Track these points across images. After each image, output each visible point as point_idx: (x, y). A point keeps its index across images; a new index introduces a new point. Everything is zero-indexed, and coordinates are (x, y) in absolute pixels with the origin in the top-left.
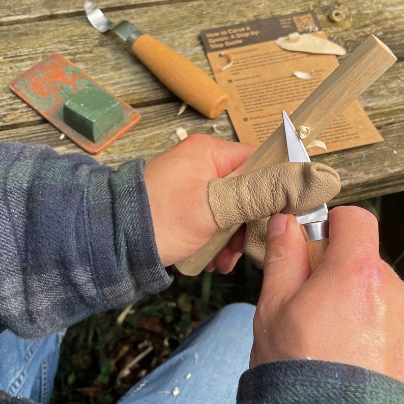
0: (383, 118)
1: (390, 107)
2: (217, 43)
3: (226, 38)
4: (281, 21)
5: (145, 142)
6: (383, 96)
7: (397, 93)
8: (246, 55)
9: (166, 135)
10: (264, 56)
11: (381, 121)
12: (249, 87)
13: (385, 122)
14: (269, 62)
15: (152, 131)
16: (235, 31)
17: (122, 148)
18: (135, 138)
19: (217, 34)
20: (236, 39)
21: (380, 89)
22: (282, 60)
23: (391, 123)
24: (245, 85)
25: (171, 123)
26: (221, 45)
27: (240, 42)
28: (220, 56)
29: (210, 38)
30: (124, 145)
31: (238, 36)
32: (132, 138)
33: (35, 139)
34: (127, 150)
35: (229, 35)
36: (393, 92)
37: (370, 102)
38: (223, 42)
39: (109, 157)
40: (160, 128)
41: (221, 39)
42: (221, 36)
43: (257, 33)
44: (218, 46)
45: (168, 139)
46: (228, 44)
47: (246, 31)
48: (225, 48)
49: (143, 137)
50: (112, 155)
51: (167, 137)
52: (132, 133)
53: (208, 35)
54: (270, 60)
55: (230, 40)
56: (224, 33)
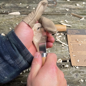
8: (75, 37)
16: (74, 31)
20: (74, 33)
26: (71, 33)
27: (75, 33)
28: (70, 36)
31: (75, 32)
41: (71, 32)
42: (71, 31)
43: (79, 32)
46: (72, 33)
47: (77, 31)
48: (71, 34)
53: (68, 30)
54: (81, 39)
55: (73, 33)
56: (72, 30)
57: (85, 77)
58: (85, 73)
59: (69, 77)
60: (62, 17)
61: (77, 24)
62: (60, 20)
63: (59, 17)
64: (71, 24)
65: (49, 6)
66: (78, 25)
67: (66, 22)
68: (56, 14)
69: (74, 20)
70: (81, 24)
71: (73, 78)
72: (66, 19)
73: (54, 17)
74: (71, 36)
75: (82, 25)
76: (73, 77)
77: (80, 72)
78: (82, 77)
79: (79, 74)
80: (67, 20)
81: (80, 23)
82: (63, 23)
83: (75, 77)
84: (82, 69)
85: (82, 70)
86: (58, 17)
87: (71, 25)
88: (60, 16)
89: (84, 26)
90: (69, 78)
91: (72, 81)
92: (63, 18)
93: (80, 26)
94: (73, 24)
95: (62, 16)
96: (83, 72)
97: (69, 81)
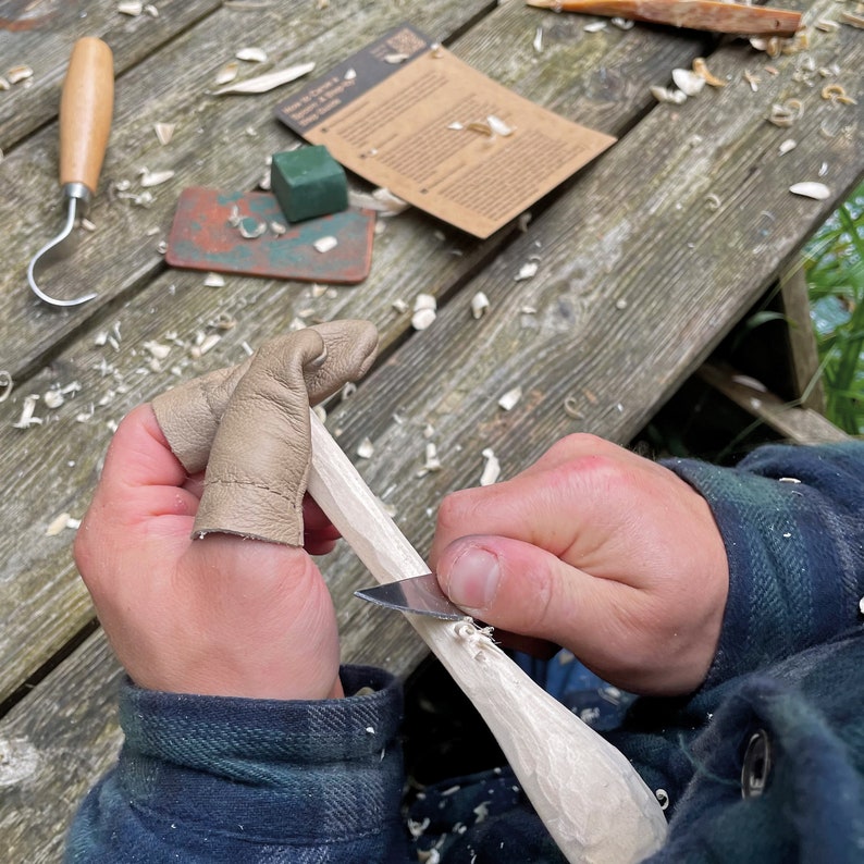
0: (749, 153)
1: (744, 134)
2: (307, 116)
3: (314, 105)
4: (373, 52)
5: (496, 350)
6: (724, 123)
7: (737, 110)
8: (357, 117)
9: (513, 324)
10: (384, 108)
11: (749, 158)
12: (394, 153)
13: (755, 157)
14: (396, 113)
15: (491, 331)
16: (319, 91)
17: (475, 374)
18: (479, 352)
19: (298, 105)
20: (328, 100)
21: (714, 115)
22: (410, 104)
23: (763, 154)
24: (388, 153)
25: (505, 304)
26: (314, 117)
27: (337, 102)
28: (324, 130)
29: (291, 113)
30: (474, 369)
31: (329, 94)
32: (475, 355)
33: (354, 430)
34: (486, 373)
35: (314, 99)
36: (731, 111)
37: (716, 139)
38: (314, 111)
39: (472, 397)
40: (498, 321)
41: (308, 109)
42: (304, 105)
44: (310, 119)
45: (521, 328)
46: (322, 111)
47: (335, 85)
48: (323, 117)
49: (487, 345)
50: (474, 392)
51: (517, 327)
52: (469, 348)
54: (396, 109)
55: (323, 105)
56: (306, 99)
57: (603, 290)
58: (590, 275)
59: (540, 349)
60: (206, 46)
61: (327, 29)
62: (213, 74)
63: (183, 60)
64: (297, 54)
65: (40, 20)
66: (340, 35)
67: (251, 62)
68: (142, 48)
69: (288, 17)
70: (352, 15)
71: (559, 336)
72: (234, 38)
73: (149, 79)
74: (333, 131)
75: (363, 19)
76: (552, 334)
77: (564, 287)
78: (593, 297)
79: (571, 298)
80: (252, 44)
81: (343, 14)
82: (241, 79)
83: (563, 327)
84: (562, 263)
85: (568, 269)
86: (173, 58)
87: (303, 60)
88: (184, 46)
89: (375, 14)
90: (542, 354)
91: (565, 354)
92: (212, 51)
93: (353, 34)
94: (302, 45)
95: (194, 42)
96: (579, 274)
97: (552, 363)
